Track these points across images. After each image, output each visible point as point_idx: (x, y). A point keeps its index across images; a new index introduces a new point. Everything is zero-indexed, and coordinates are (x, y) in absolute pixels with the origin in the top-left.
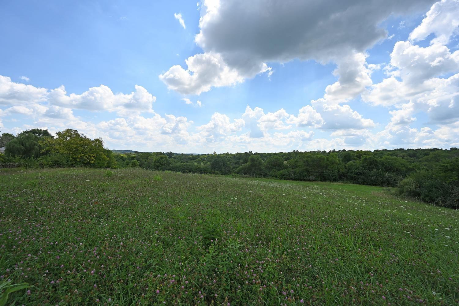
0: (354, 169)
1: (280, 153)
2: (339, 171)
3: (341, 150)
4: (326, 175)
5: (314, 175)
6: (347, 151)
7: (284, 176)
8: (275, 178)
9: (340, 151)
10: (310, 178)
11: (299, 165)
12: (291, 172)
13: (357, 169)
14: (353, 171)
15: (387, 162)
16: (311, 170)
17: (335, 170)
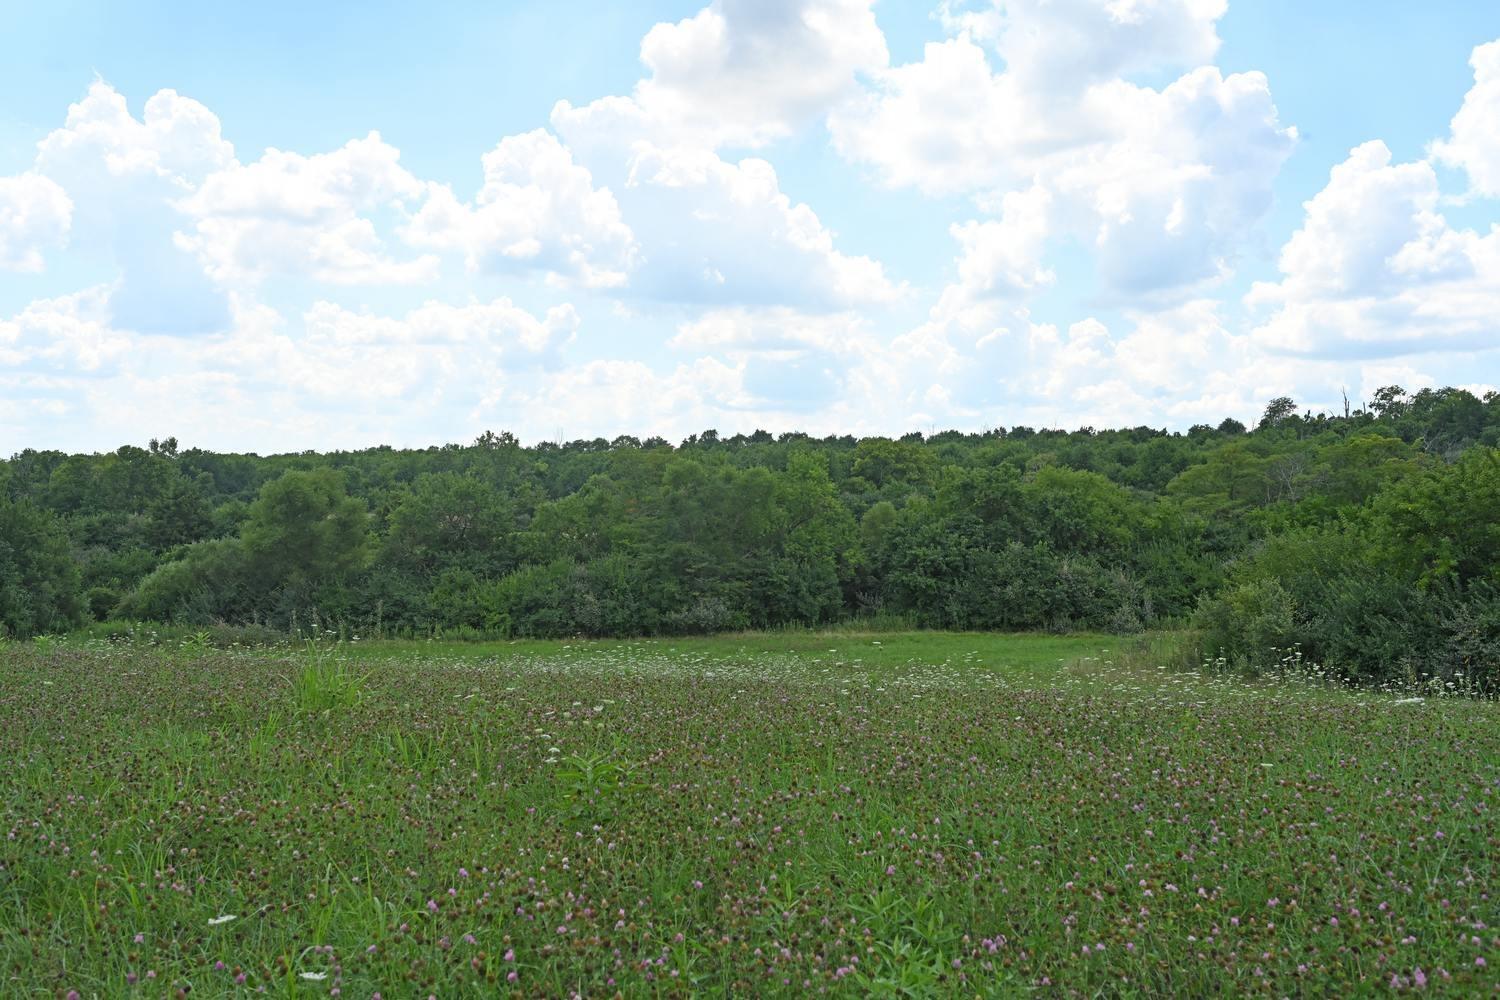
0: (920, 545)
1: (372, 452)
2: (839, 559)
3: (749, 433)
4: (781, 586)
5: (717, 594)
6: (776, 438)
7: (529, 610)
8: (471, 632)
9: (740, 437)
10: (701, 611)
11: (622, 536)
12: (578, 585)
13: (934, 541)
14: (916, 556)
15: (1059, 502)
16: (703, 560)
17: (822, 552)
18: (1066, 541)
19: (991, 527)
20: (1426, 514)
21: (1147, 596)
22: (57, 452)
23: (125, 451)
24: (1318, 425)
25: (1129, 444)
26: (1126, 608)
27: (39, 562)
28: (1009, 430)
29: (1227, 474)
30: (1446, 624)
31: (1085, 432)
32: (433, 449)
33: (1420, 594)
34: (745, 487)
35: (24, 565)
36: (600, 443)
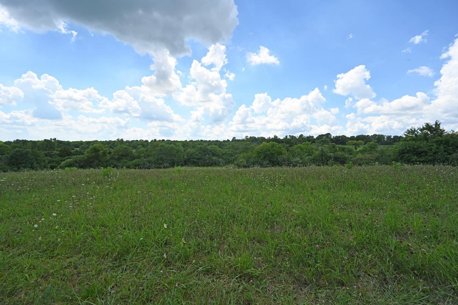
0: (195, 155)
1: (94, 141)
2: (183, 157)
3: (161, 139)
5: (167, 162)
6: (165, 140)
10: (165, 165)
11: (152, 154)
12: (145, 162)
13: (197, 155)
14: (194, 157)
15: (213, 150)
16: (165, 158)
17: (181, 157)
18: (214, 155)
19: (204, 153)
20: (260, 151)
21: (224, 162)
22: (25, 140)
23: (45, 140)
24: (239, 141)
25: (216, 142)
26: (221, 163)
27: (40, 159)
28: (200, 140)
29: (232, 147)
30: (263, 163)
31: (210, 141)
32: (106, 141)
33: (260, 160)
34: (170, 148)
35: (37, 160)
36: (137, 141)
